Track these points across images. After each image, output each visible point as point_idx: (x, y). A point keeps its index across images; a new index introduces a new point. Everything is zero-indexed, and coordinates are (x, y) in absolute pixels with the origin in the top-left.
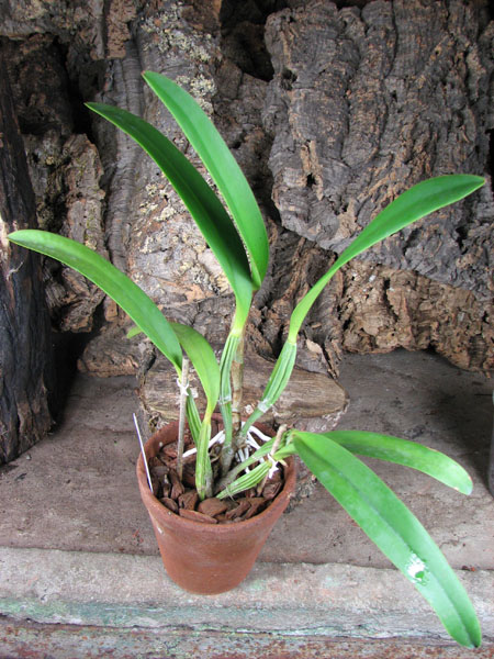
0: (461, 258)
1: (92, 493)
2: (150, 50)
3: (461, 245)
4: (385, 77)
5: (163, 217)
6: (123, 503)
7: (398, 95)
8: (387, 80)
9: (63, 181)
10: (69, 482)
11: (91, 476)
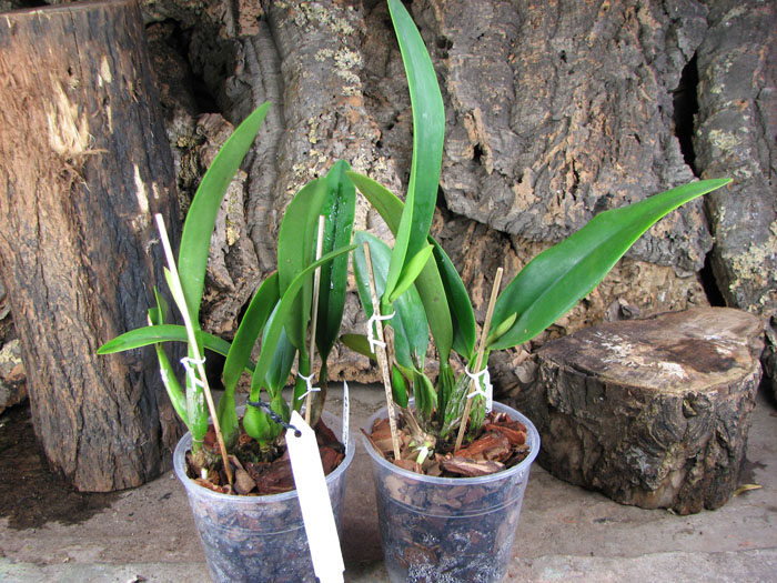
2: (286, 26)
4: (551, 38)
7: (567, 56)
8: (553, 41)
9: (199, 162)
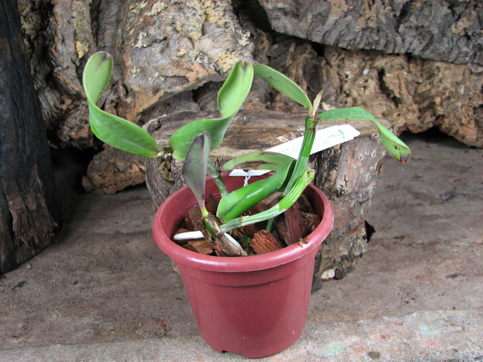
0: (456, 24)
1: (104, 290)
3: (453, 13)
5: (154, 12)
6: (142, 295)
10: (76, 283)
11: (102, 275)
